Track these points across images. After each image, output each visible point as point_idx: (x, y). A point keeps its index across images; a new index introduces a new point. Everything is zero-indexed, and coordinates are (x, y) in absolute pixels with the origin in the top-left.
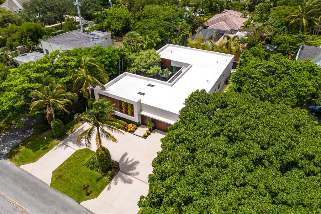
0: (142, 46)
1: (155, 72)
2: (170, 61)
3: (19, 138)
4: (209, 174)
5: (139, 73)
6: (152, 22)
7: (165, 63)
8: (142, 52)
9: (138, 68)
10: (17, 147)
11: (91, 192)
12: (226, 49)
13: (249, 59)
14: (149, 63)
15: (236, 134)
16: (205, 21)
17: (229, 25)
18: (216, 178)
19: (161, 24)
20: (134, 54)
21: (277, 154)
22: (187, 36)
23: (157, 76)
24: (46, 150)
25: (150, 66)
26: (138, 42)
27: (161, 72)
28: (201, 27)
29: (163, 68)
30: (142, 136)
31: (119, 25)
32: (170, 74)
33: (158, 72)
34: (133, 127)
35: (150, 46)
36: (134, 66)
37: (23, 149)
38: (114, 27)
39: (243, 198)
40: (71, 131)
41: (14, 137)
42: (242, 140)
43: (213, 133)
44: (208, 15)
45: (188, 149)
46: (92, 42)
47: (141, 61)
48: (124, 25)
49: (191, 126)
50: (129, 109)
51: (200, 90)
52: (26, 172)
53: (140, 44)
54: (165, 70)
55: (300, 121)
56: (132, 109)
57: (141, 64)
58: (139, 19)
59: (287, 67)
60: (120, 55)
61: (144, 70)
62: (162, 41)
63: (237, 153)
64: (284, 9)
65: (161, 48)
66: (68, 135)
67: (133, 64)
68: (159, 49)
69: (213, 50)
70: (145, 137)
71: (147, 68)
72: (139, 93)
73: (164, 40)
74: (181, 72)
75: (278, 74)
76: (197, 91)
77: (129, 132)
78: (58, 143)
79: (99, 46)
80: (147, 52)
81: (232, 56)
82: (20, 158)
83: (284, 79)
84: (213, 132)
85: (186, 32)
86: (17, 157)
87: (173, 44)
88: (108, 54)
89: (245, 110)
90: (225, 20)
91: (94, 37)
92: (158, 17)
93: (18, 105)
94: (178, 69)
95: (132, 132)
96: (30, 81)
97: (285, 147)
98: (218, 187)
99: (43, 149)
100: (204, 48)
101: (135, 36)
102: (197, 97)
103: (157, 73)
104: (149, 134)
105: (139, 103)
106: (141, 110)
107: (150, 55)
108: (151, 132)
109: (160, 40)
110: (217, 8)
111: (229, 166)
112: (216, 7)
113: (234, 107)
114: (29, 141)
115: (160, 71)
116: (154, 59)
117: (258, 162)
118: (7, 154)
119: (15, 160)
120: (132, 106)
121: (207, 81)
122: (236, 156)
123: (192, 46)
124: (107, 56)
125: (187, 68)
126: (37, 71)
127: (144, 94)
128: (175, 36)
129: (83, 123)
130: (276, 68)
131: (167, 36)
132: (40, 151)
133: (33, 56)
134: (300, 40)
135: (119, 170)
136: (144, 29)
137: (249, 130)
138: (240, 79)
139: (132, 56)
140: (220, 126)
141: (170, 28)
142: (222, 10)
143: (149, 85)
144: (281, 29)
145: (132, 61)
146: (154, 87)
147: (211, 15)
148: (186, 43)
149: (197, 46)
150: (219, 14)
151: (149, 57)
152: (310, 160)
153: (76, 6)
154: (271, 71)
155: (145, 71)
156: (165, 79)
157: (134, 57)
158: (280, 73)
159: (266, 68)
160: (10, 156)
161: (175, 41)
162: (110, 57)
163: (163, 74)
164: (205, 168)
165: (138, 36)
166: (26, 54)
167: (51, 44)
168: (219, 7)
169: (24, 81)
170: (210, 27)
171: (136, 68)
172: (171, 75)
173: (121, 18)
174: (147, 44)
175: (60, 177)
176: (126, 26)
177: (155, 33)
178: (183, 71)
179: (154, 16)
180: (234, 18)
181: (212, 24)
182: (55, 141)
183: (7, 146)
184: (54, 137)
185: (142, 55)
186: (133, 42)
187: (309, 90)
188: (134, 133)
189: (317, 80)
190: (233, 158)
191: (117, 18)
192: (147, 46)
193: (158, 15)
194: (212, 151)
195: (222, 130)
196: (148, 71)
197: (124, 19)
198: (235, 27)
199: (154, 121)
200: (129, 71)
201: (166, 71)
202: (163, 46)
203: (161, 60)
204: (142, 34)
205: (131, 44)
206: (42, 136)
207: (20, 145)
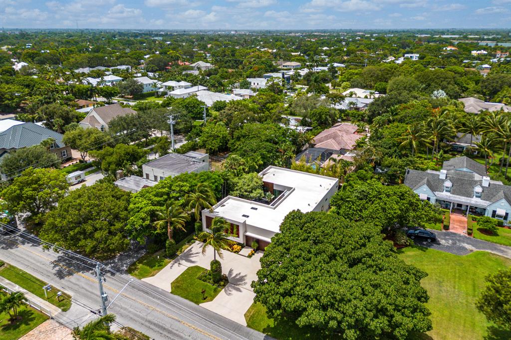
0: (244, 169)
1: (259, 195)
2: (273, 184)
3: (133, 258)
4: (298, 262)
5: (242, 196)
6: (254, 143)
7: (267, 187)
8: (244, 175)
9: (241, 191)
10: (134, 264)
11: (207, 297)
12: (331, 172)
13: (354, 183)
14: (252, 187)
15: (318, 239)
16: (311, 139)
17: (339, 143)
18: (302, 265)
19: (263, 146)
20: (237, 178)
21: (346, 253)
22: (291, 157)
23: (259, 200)
24: (161, 267)
25: (252, 189)
26: (240, 165)
27: (264, 196)
28: (307, 145)
29: (265, 191)
30: (247, 256)
31: (216, 144)
32: (272, 198)
33: (261, 195)
34: (239, 248)
35: (252, 169)
36: (237, 190)
37: (140, 266)
38: (210, 146)
39: (319, 276)
40: (181, 251)
41: (129, 256)
42: (322, 242)
43: (302, 239)
44: (317, 129)
45: (284, 248)
46: (193, 166)
47: (244, 185)
48: (221, 144)
49: (287, 234)
50: (235, 230)
51: (296, 210)
52: (147, 283)
53: (241, 167)
54: (268, 193)
55: (370, 233)
56: (238, 230)
57: (244, 188)
58: (238, 139)
59: (379, 192)
60: (224, 179)
61: (247, 193)
62: (264, 163)
63: (318, 252)
64: (397, 127)
65: (263, 170)
66: (178, 255)
67: (236, 188)
68: (261, 171)
69: (317, 173)
70: (250, 256)
71: (249, 192)
72: (244, 216)
73: (266, 161)
74: (284, 195)
75: (371, 198)
76: (294, 211)
77: (235, 252)
78: (171, 261)
79: (205, 171)
80: (250, 175)
81: (335, 180)
82: (139, 273)
83: (376, 202)
84: (302, 237)
85: (290, 154)
86: (136, 272)
87: (276, 165)
88: (214, 179)
89: (326, 223)
90: (335, 137)
91: (194, 160)
92: (260, 137)
93: (146, 224)
94: (280, 192)
95: (237, 252)
96: (153, 204)
97: (352, 248)
98: (303, 270)
99: (158, 266)
100: (308, 171)
101: (236, 160)
102: (293, 214)
103: (259, 197)
104: (253, 254)
105: (244, 224)
106: (246, 231)
107: (253, 179)
108: (255, 252)
109: (262, 162)
110: (328, 120)
111: (312, 259)
112: (326, 119)
113: (319, 221)
114: (144, 260)
115: (263, 194)
116: (257, 183)
117: (333, 257)
118: (126, 271)
119: (135, 274)
120: (238, 226)
121: (309, 205)
122: (318, 253)
123: (296, 169)
124: (213, 181)
125: (289, 192)
126: (156, 195)
127: (248, 216)
128: (277, 157)
129: (190, 245)
130: (368, 192)
131: (269, 157)
132: (156, 267)
133: (132, 181)
134: (408, 163)
135: (228, 282)
136: (245, 151)
137: (328, 236)
138: (338, 202)
139: (236, 180)
140: (308, 233)
141: (272, 149)
142: (334, 122)
143: (252, 208)
144: (392, 150)
145: (235, 184)
146: (257, 210)
147: (322, 128)
148: (289, 164)
149: (301, 169)
150: (330, 127)
151: (252, 181)
152: (370, 257)
153: (170, 124)
154: (365, 195)
155: (247, 195)
156: (267, 203)
157: (237, 181)
158: (372, 197)
159: (360, 192)
160: (129, 271)
161: (279, 163)
162: (216, 182)
163: (266, 198)
164: (295, 259)
165: (240, 159)
166: (124, 179)
167: (153, 169)
168: (330, 119)
169: (148, 204)
170: (318, 146)
171: (238, 192)
172: (274, 199)
173: (218, 136)
174: (249, 167)
175: (178, 287)
176: (223, 145)
177: (257, 155)
178: (286, 195)
179: (255, 136)
180: (345, 135)
181: (320, 142)
182: (167, 260)
183: (125, 264)
184: (166, 257)
185: (245, 178)
186: (235, 165)
187: (395, 213)
188: (239, 253)
189: (403, 204)
190: (315, 255)
191: (213, 136)
192: (249, 169)
193: (259, 135)
194: (301, 250)
195: (309, 237)
196: (251, 194)
197: (221, 137)
198: (346, 145)
199: (258, 241)
200: (232, 195)
201: (269, 195)
202: (265, 168)
203: (263, 184)
204: (243, 155)
205: (233, 167)
206: (154, 256)
207: (137, 263)
